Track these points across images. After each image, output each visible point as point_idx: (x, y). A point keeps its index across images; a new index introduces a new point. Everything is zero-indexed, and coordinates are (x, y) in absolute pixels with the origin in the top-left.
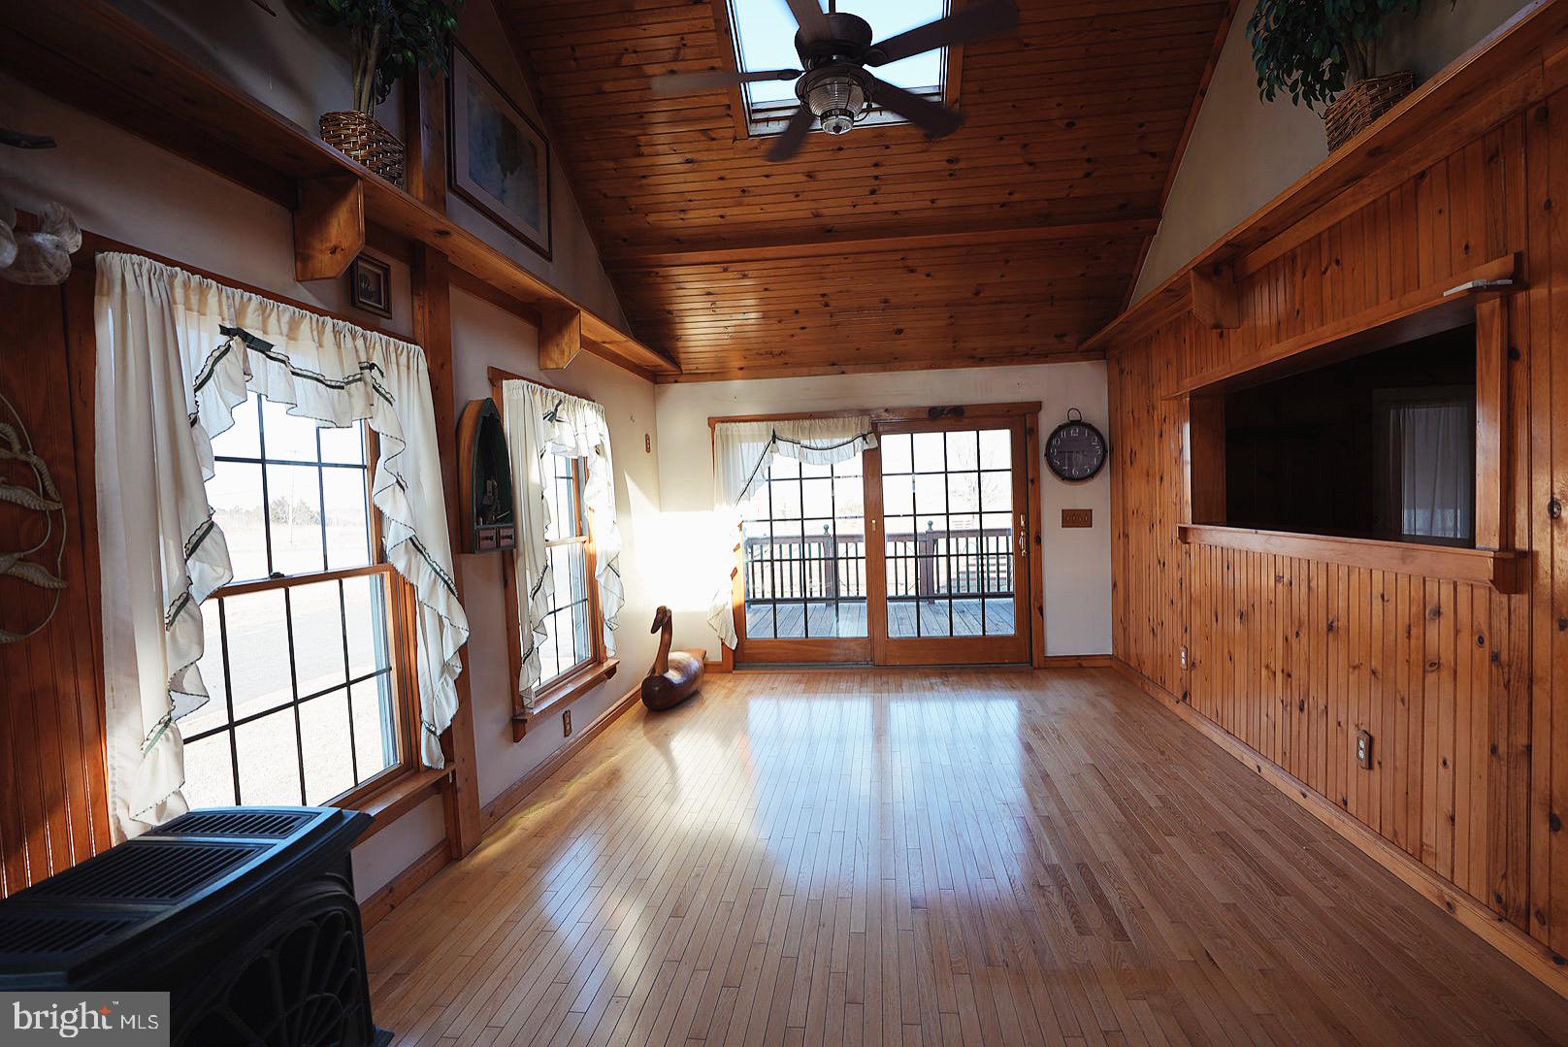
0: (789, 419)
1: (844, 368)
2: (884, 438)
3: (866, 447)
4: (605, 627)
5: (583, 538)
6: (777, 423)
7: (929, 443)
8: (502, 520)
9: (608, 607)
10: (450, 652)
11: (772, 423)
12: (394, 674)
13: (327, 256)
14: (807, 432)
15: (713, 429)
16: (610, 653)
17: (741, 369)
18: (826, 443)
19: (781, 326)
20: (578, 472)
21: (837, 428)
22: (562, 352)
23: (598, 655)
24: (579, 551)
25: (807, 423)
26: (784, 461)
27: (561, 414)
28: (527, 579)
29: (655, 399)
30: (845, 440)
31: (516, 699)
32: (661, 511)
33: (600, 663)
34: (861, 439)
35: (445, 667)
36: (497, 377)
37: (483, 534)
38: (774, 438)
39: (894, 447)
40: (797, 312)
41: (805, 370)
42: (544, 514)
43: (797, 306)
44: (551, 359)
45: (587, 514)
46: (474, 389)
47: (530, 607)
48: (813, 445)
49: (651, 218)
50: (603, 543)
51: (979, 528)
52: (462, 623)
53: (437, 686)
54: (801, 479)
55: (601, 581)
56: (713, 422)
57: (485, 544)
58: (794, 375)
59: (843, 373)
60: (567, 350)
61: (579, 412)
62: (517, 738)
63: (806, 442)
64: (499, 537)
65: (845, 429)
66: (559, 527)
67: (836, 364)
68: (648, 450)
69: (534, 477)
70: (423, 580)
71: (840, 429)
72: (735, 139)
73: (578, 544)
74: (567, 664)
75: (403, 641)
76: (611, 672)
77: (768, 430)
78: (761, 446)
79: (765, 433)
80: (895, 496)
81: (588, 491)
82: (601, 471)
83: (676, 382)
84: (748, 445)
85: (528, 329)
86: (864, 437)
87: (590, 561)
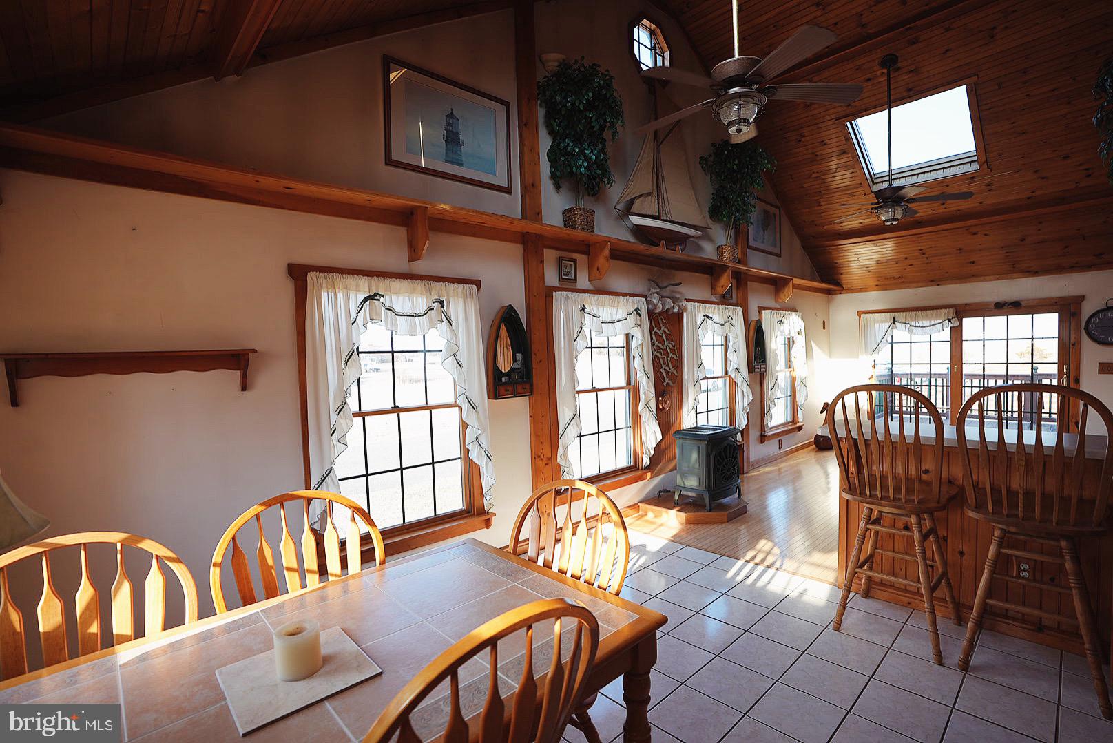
0: (903, 311)
1: (939, 283)
2: (965, 320)
3: (952, 325)
4: (799, 409)
5: (790, 370)
6: (896, 314)
7: (996, 323)
8: (762, 362)
9: (800, 400)
10: (746, 404)
11: (893, 314)
12: (728, 409)
13: (721, 288)
14: (913, 319)
15: (860, 317)
16: (800, 420)
17: (877, 286)
18: (926, 323)
19: (897, 265)
20: (790, 343)
21: (932, 315)
22: (785, 296)
23: (794, 421)
24: (788, 375)
25: (914, 313)
26: (901, 333)
27: (784, 320)
28: (769, 383)
29: (829, 302)
30: (938, 321)
31: (763, 428)
32: (830, 357)
33: (796, 424)
34: (947, 321)
35: (744, 409)
36: (760, 309)
37: (756, 367)
38: (894, 321)
39: (971, 326)
40: (906, 258)
41: (915, 285)
42: (777, 360)
43: (906, 256)
44: (781, 299)
45: (793, 359)
46: (754, 316)
47: (769, 395)
48: (917, 325)
49: (826, 227)
50: (800, 371)
51: (1006, 374)
52: (751, 395)
53: (741, 415)
54: (911, 342)
55: (798, 388)
56: (860, 313)
57: (756, 370)
58: (909, 287)
59: (938, 285)
60: (787, 295)
61: (791, 317)
62: (762, 442)
63: (913, 323)
64: (761, 368)
65: (937, 317)
66: (781, 365)
67: (933, 281)
68: (824, 328)
69: (773, 347)
70: (739, 381)
71: (934, 316)
72: (865, 195)
73: (788, 373)
74: (782, 421)
75: (732, 399)
76: (800, 428)
77: (891, 318)
78: (887, 325)
79: (888, 319)
80: (971, 352)
81: (794, 350)
82: (800, 341)
83: (840, 293)
84: (879, 325)
85: (772, 288)
86: (949, 320)
87: (794, 380)
